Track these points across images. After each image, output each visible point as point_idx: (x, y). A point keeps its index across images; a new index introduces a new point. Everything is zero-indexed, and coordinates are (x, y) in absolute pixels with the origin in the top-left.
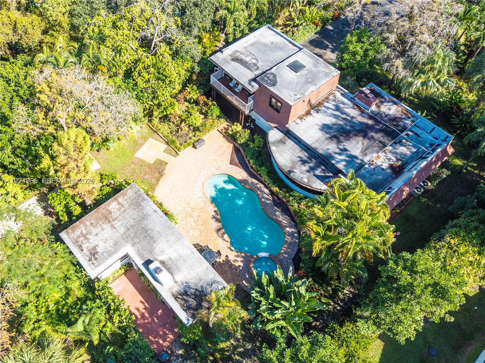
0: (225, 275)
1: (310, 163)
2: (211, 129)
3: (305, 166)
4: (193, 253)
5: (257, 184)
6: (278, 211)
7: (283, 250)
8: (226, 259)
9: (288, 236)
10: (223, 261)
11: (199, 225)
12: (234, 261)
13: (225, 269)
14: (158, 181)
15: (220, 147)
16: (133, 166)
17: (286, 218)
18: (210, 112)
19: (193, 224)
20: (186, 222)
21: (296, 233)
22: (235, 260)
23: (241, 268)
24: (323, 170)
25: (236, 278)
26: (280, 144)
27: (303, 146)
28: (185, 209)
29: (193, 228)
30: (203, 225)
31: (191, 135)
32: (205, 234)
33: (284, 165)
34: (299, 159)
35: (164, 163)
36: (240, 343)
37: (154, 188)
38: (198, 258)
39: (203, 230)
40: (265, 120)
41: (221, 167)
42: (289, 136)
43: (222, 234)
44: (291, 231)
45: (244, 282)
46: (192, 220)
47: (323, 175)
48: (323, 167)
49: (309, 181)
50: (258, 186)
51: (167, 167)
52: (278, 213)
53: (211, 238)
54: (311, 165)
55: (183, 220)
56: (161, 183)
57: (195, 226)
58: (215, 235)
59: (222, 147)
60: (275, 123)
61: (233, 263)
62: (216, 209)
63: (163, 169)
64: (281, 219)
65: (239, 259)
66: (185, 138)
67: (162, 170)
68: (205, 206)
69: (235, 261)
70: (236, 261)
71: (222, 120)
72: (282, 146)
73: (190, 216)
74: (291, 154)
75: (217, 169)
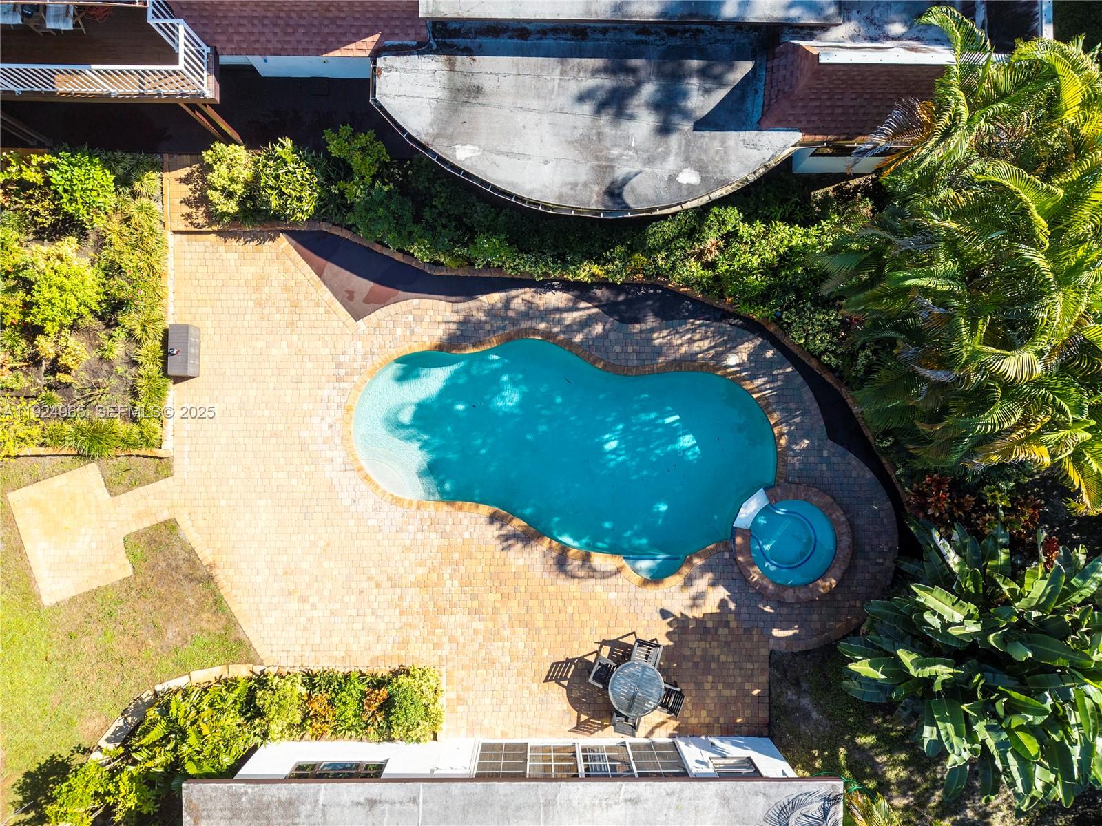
0: (714, 666)
1: (639, 84)
2: (152, 259)
3: (632, 117)
4: (633, 802)
5: (507, 304)
6: (652, 330)
7: (781, 434)
8: (670, 624)
9: (753, 377)
10: (668, 635)
11: (496, 611)
12: (694, 606)
13: (699, 652)
14: (218, 604)
15: (257, 289)
16: (87, 646)
17: (694, 331)
18: (72, 200)
19: (478, 625)
20: (452, 639)
21: (761, 349)
22: (695, 598)
23: (732, 606)
24: (703, 73)
25: (748, 645)
26: (466, 113)
27: (549, 42)
28: (405, 605)
29: (491, 636)
30: (506, 598)
31: (118, 349)
32: (540, 617)
33: (566, 190)
34: (587, 108)
35: (165, 532)
36: (919, 786)
37: (240, 643)
38: (668, 800)
39: (523, 611)
40: (306, 52)
41: (341, 358)
42: (461, 42)
43: (583, 566)
44: (745, 358)
45: (776, 633)
46: (459, 618)
47: (720, 95)
48: (695, 63)
49: (701, 169)
50: (517, 304)
51: (191, 533)
52: (658, 339)
53: (570, 610)
54: (649, 90)
55: (438, 646)
56: (240, 605)
57: (490, 624)
58: (571, 587)
59: (261, 281)
60: (358, 36)
61: (697, 613)
62: (485, 510)
63: (183, 555)
64: (684, 349)
65: (702, 583)
66: (115, 382)
67: (187, 560)
68: (444, 535)
69: (696, 600)
70: (700, 602)
71: (150, 181)
72: (481, 116)
73: (442, 611)
74: (546, 118)
75: (339, 379)
